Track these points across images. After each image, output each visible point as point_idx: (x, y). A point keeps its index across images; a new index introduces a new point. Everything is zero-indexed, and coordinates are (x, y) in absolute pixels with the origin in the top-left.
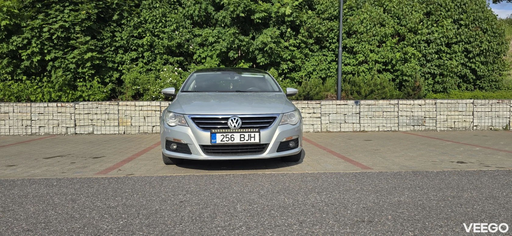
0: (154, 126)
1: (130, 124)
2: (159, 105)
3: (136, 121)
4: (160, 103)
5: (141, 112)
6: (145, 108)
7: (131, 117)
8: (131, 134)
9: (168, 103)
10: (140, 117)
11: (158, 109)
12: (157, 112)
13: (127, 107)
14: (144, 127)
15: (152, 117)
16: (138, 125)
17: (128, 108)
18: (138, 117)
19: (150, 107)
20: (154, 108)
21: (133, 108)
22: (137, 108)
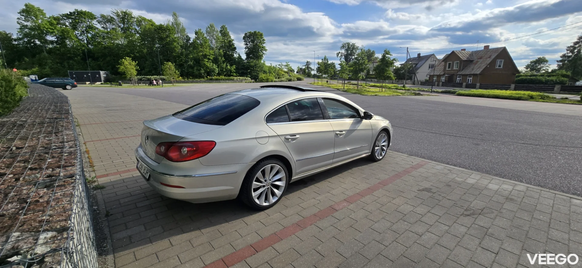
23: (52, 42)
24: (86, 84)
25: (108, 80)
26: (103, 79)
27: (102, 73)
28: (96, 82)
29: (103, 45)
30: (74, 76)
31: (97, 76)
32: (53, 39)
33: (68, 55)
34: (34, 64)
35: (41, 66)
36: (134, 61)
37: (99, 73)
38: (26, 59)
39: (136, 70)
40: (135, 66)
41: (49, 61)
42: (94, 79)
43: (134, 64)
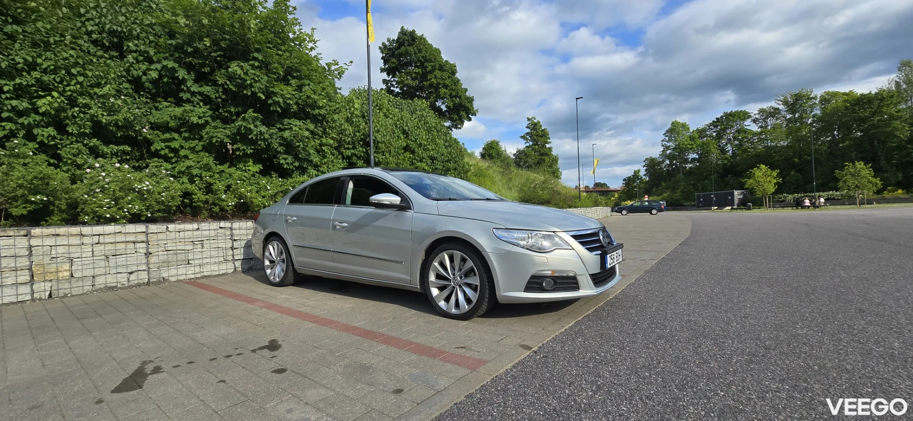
0: (131, 273)
1: (67, 274)
2: (144, 230)
3: (84, 267)
4: (147, 227)
5: (98, 248)
6: (108, 239)
7: (71, 261)
8: (72, 296)
9: (165, 227)
10: (95, 258)
11: (142, 237)
12: (138, 245)
13: (58, 238)
14: (107, 276)
15: (128, 255)
16: (92, 274)
17: (60, 241)
18: (92, 258)
19: (123, 235)
20: (131, 238)
21: (76, 241)
22: (86, 240)
23: (694, 160)
24: (711, 209)
25: (744, 204)
26: (736, 202)
27: (736, 192)
28: (726, 206)
29: (749, 152)
30: (702, 200)
31: (730, 198)
32: (695, 156)
33: (705, 174)
34: (668, 189)
35: (674, 189)
36: (774, 170)
37: (732, 195)
38: (663, 184)
39: (775, 184)
40: (775, 178)
41: (683, 183)
42: (723, 202)
43: (775, 174)
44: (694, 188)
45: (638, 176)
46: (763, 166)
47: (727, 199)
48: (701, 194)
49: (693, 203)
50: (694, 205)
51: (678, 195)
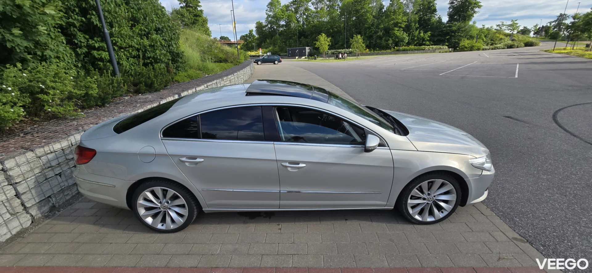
23: (283, 25)
24: (296, 58)
25: (311, 55)
26: (307, 53)
27: (307, 48)
28: (303, 56)
30: (290, 52)
32: (284, 23)
33: (290, 35)
34: (271, 44)
35: (274, 45)
36: (329, 37)
37: (305, 49)
38: (268, 41)
39: (328, 45)
40: (328, 42)
41: (279, 41)
42: (301, 54)
43: (329, 39)
44: (285, 44)
45: (252, 34)
46: (324, 35)
47: (303, 52)
48: (290, 48)
49: (285, 54)
50: (286, 55)
51: (277, 48)
